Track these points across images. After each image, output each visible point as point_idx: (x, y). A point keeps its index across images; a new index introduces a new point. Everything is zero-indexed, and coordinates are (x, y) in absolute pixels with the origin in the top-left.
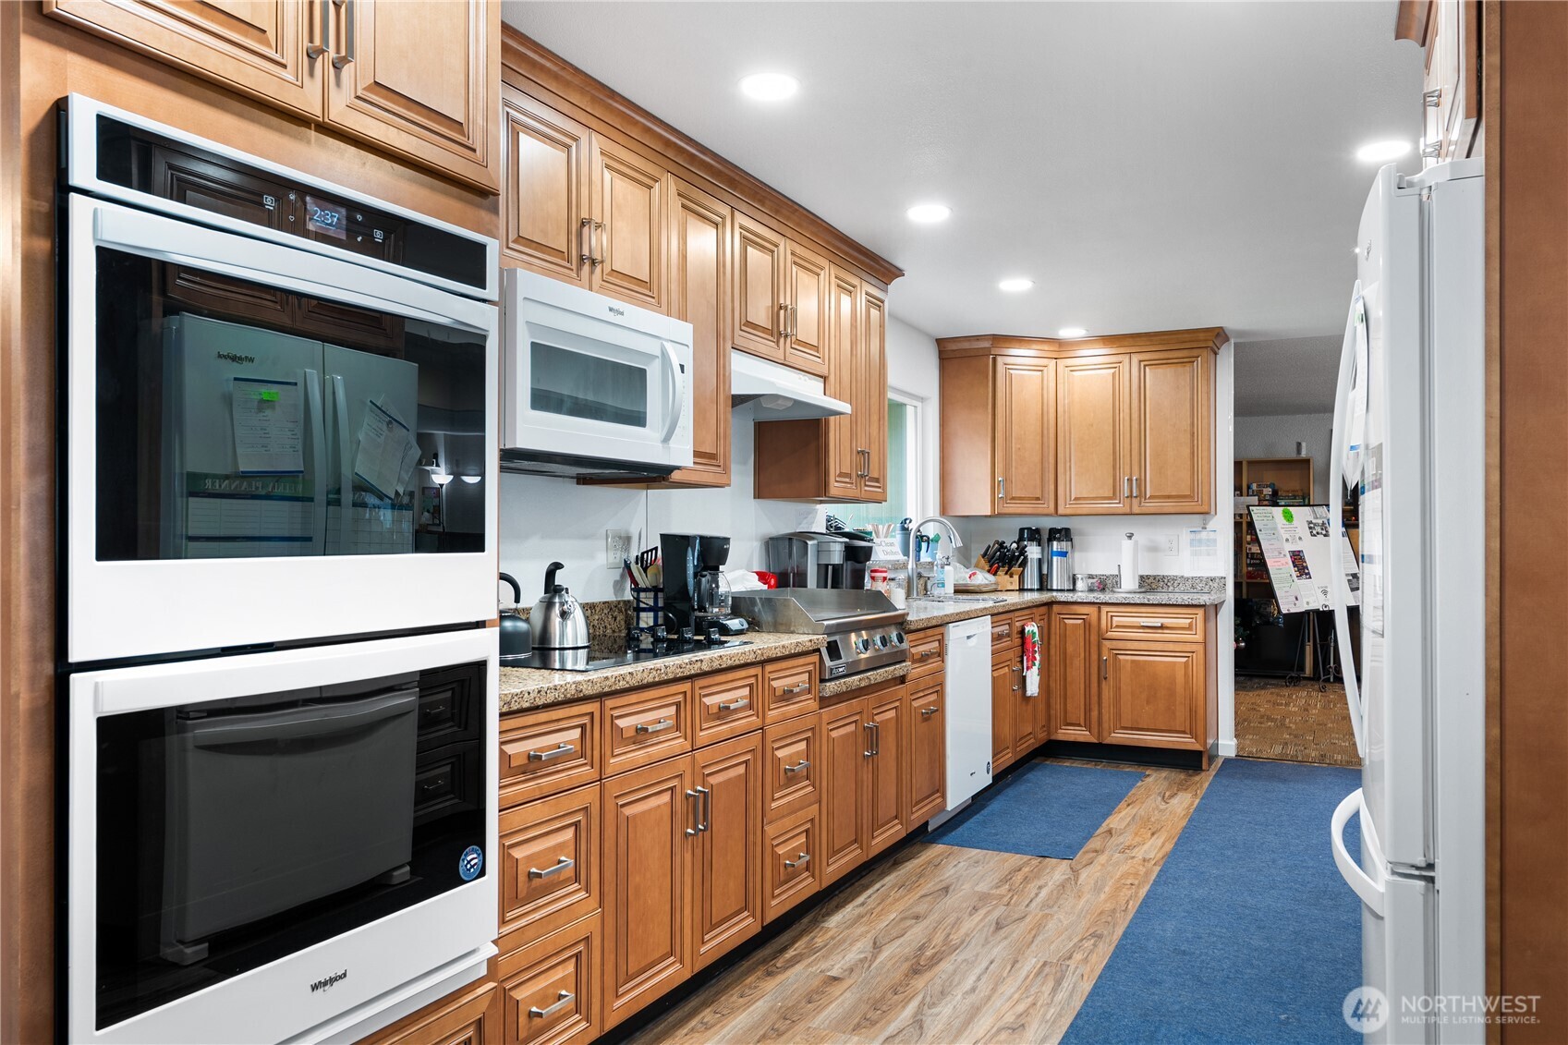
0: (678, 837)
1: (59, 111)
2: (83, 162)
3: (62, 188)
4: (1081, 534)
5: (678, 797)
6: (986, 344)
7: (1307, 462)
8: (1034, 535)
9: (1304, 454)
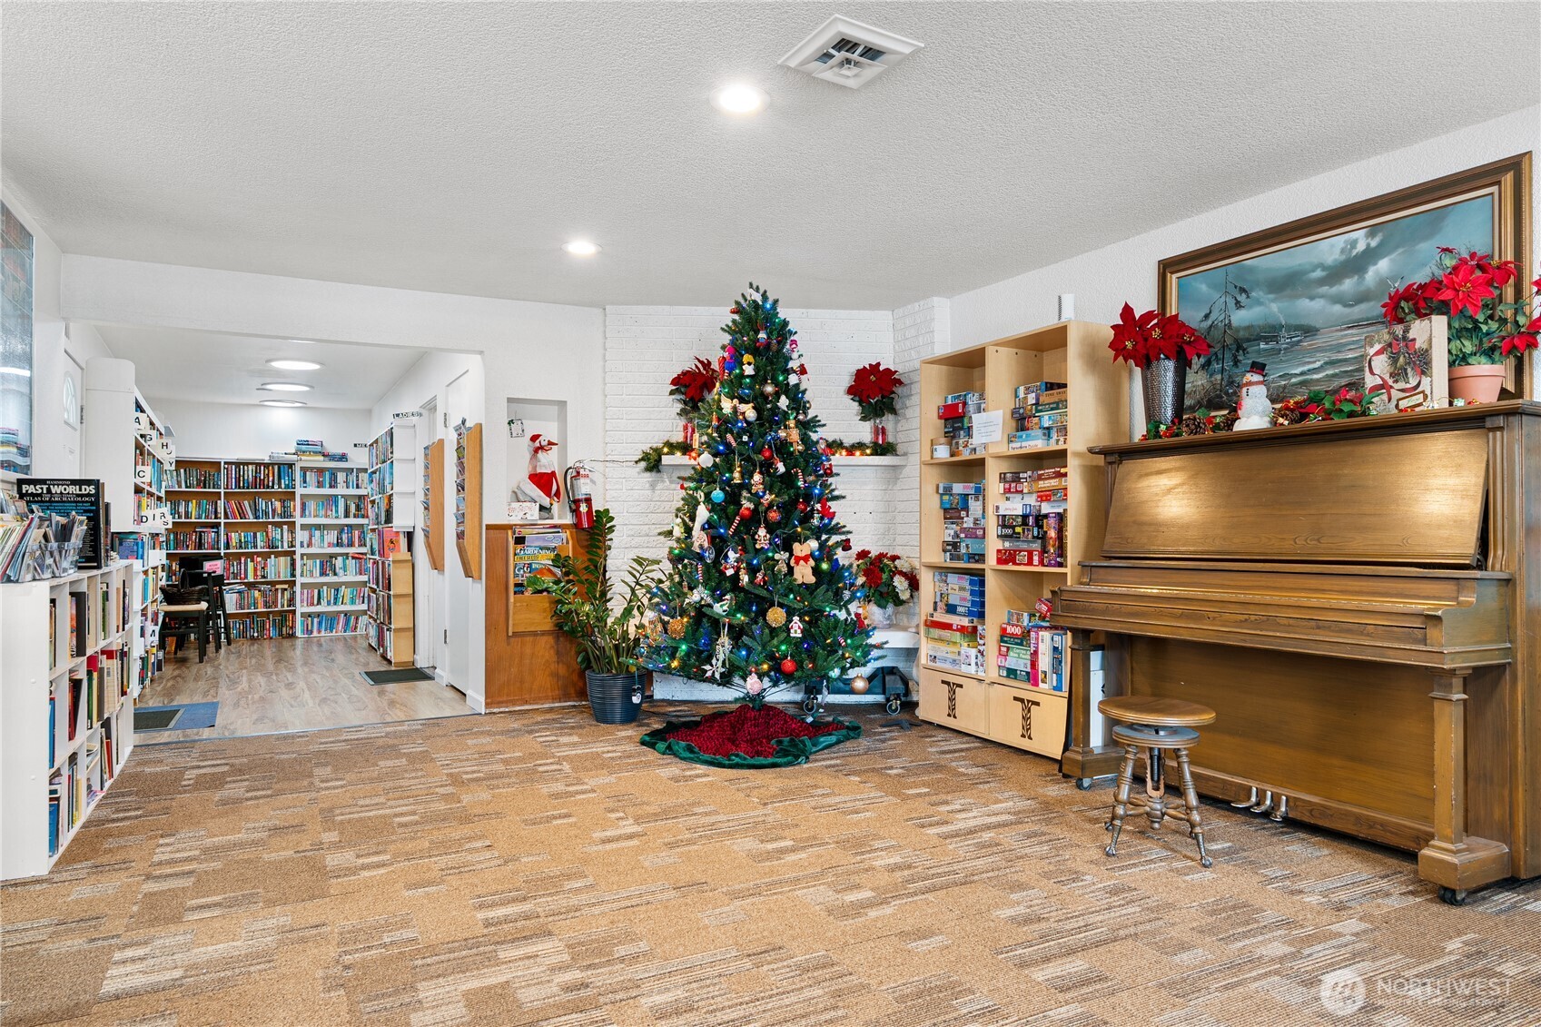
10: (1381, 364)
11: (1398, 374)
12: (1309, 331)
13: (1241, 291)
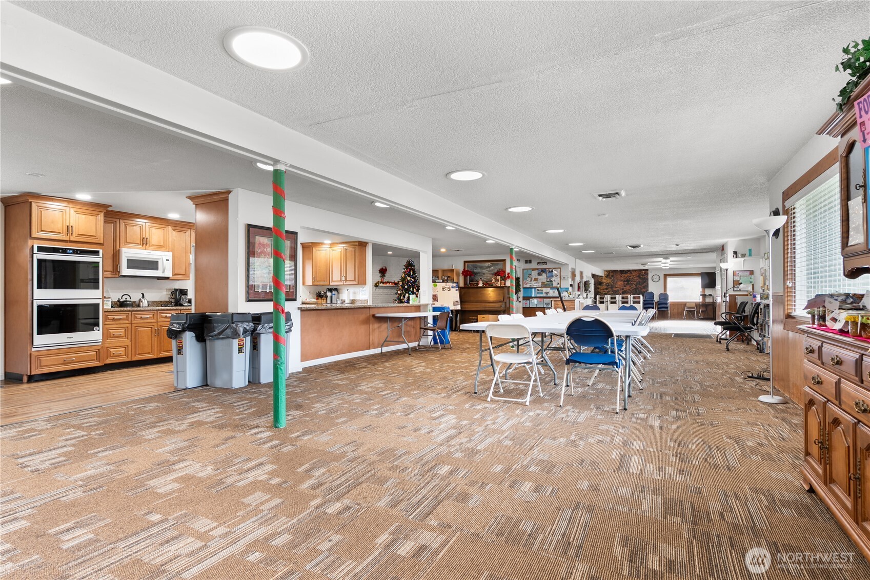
0: (153, 335)
1: (33, 246)
2: (35, 250)
3: (33, 253)
4: (341, 290)
5: (153, 329)
6: (311, 244)
7: (453, 270)
8: (331, 290)
9: (453, 268)
10: (494, 280)
11: (496, 281)
12: (484, 274)
13: (476, 267)
